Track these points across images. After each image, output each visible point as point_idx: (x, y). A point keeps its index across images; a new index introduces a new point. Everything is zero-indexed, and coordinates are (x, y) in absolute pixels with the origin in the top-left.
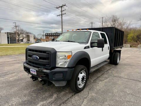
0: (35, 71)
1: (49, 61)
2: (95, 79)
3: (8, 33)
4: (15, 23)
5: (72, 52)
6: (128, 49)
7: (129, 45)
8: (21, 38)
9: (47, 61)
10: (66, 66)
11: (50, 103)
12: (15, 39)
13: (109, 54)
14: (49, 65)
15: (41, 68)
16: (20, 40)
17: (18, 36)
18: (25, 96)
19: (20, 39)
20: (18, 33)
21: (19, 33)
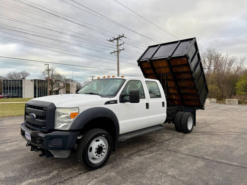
0: (30, 135)
1: (46, 121)
2: (132, 152)
3: (35, 80)
4: (47, 65)
5: (79, 108)
6: (234, 107)
7: (236, 100)
8: (56, 89)
9: (44, 121)
10: (67, 129)
11: (41, 181)
12: (47, 90)
13: (166, 114)
14: (45, 126)
15: (37, 130)
16: (55, 91)
17: (50, 86)
18: (13, 171)
19: (53, 90)
20: (51, 81)
21: (54, 80)
